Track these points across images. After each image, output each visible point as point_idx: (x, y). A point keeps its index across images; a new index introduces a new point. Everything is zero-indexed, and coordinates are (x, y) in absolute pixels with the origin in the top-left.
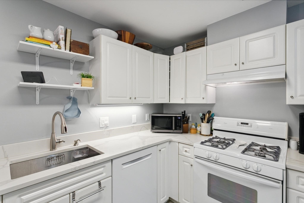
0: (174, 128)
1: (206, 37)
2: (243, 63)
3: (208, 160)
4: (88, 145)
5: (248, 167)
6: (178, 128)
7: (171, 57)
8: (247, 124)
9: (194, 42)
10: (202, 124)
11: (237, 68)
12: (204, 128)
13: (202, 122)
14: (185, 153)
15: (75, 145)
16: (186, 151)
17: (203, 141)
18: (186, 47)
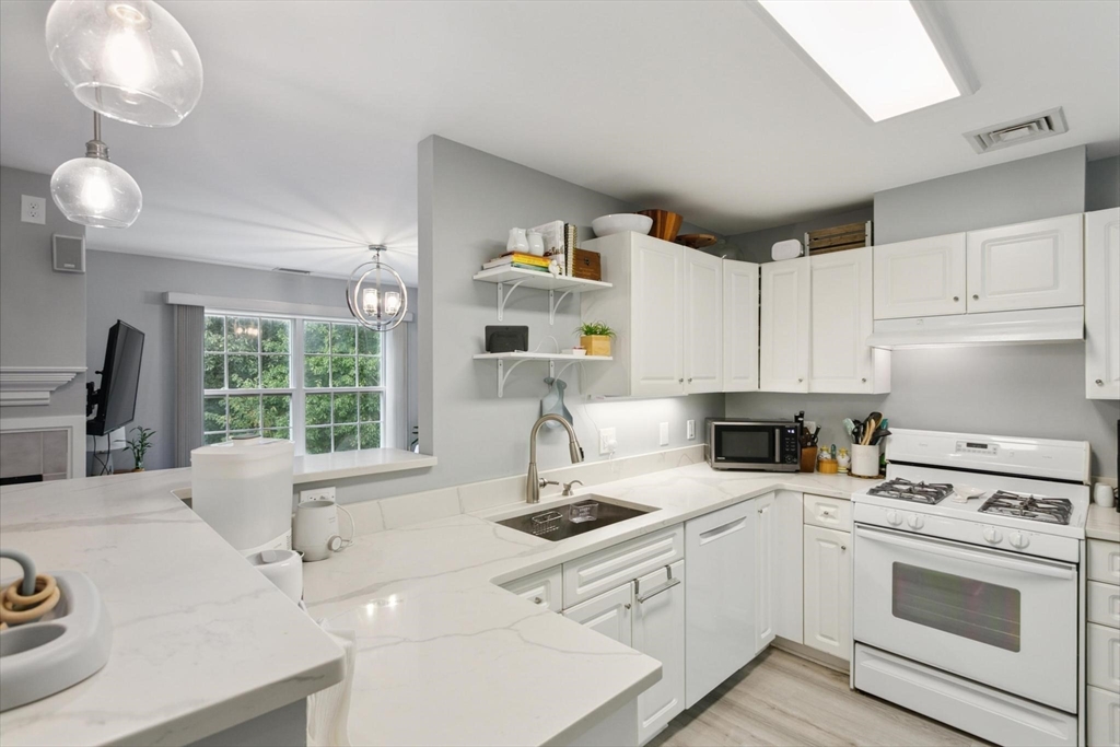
0: (777, 459)
1: (869, 222)
2: (976, 297)
3: (894, 530)
4: (592, 495)
5: (997, 540)
6: (788, 457)
7: (765, 266)
8: (985, 446)
9: (834, 230)
10: (855, 446)
11: (959, 307)
12: (863, 456)
13: (857, 443)
14: (822, 519)
15: (566, 493)
16: (826, 513)
17: (874, 487)
18: (807, 242)
